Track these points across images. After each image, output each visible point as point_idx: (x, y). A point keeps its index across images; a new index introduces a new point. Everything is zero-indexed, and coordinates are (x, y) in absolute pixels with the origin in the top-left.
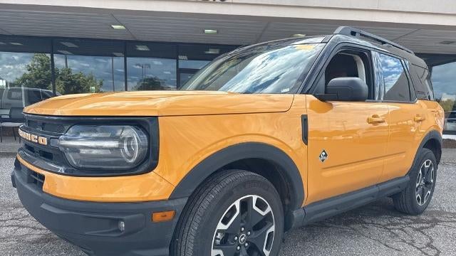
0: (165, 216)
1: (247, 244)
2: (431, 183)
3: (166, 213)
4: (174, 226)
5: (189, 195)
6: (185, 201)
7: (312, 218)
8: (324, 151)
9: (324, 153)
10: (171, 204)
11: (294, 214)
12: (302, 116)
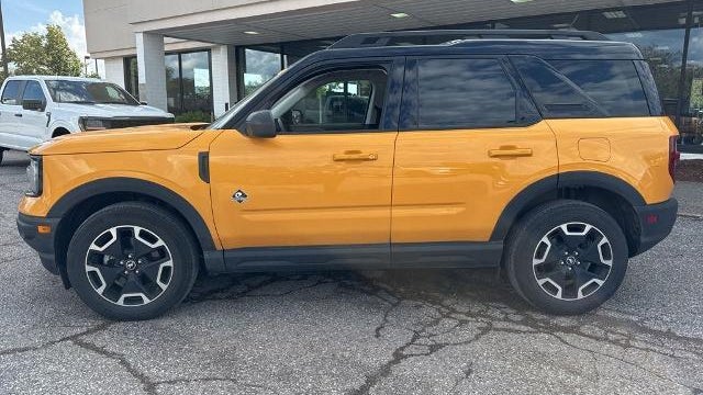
0: (45, 229)
1: (137, 272)
2: (605, 267)
3: (45, 227)
4: (52, 239)
5: (61, 216)
6: (58, 221)
7: (244, 264)
8: (240, 191)
9: (240, 194)
10: (48, 221)
11: (206, 255)
12: (200, 154)
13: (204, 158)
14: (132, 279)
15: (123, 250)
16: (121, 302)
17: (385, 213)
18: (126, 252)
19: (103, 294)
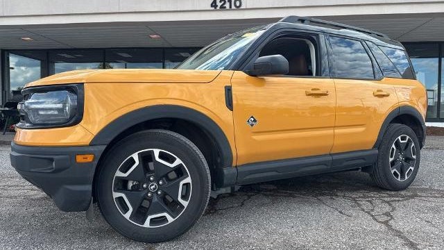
0: (86, 158)
1: (159, 193)
2: (413, 160)
3: (87, 156)
4: (94, 167)
5: (108, 143)
6: (103, 148)
7: (248, 177)
8: (252, 117)
9: (252, 119)
10: (91, 149)
11: (225, 171)
12: (226, 87)
13: (228, 90)
14: (155, 199)
15: (145, 174)
16: (147, 224)
17: (330, 132)
18: (148, 175)
19: (130, 218)
